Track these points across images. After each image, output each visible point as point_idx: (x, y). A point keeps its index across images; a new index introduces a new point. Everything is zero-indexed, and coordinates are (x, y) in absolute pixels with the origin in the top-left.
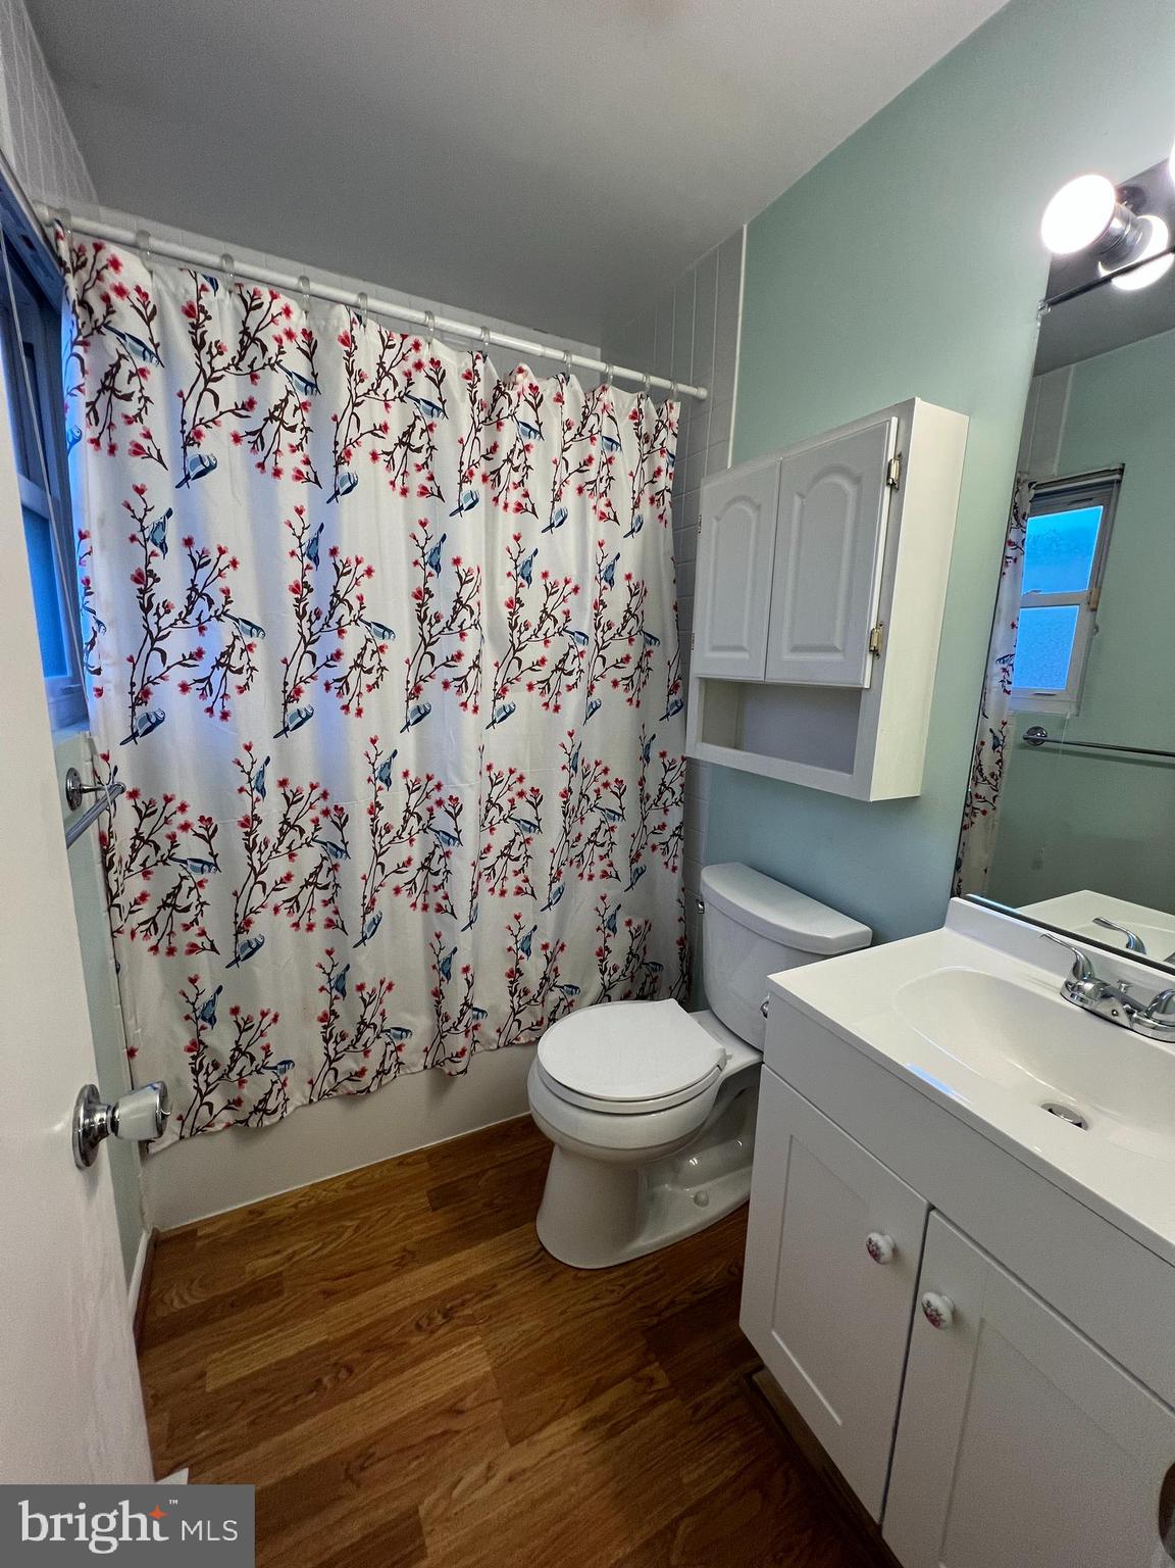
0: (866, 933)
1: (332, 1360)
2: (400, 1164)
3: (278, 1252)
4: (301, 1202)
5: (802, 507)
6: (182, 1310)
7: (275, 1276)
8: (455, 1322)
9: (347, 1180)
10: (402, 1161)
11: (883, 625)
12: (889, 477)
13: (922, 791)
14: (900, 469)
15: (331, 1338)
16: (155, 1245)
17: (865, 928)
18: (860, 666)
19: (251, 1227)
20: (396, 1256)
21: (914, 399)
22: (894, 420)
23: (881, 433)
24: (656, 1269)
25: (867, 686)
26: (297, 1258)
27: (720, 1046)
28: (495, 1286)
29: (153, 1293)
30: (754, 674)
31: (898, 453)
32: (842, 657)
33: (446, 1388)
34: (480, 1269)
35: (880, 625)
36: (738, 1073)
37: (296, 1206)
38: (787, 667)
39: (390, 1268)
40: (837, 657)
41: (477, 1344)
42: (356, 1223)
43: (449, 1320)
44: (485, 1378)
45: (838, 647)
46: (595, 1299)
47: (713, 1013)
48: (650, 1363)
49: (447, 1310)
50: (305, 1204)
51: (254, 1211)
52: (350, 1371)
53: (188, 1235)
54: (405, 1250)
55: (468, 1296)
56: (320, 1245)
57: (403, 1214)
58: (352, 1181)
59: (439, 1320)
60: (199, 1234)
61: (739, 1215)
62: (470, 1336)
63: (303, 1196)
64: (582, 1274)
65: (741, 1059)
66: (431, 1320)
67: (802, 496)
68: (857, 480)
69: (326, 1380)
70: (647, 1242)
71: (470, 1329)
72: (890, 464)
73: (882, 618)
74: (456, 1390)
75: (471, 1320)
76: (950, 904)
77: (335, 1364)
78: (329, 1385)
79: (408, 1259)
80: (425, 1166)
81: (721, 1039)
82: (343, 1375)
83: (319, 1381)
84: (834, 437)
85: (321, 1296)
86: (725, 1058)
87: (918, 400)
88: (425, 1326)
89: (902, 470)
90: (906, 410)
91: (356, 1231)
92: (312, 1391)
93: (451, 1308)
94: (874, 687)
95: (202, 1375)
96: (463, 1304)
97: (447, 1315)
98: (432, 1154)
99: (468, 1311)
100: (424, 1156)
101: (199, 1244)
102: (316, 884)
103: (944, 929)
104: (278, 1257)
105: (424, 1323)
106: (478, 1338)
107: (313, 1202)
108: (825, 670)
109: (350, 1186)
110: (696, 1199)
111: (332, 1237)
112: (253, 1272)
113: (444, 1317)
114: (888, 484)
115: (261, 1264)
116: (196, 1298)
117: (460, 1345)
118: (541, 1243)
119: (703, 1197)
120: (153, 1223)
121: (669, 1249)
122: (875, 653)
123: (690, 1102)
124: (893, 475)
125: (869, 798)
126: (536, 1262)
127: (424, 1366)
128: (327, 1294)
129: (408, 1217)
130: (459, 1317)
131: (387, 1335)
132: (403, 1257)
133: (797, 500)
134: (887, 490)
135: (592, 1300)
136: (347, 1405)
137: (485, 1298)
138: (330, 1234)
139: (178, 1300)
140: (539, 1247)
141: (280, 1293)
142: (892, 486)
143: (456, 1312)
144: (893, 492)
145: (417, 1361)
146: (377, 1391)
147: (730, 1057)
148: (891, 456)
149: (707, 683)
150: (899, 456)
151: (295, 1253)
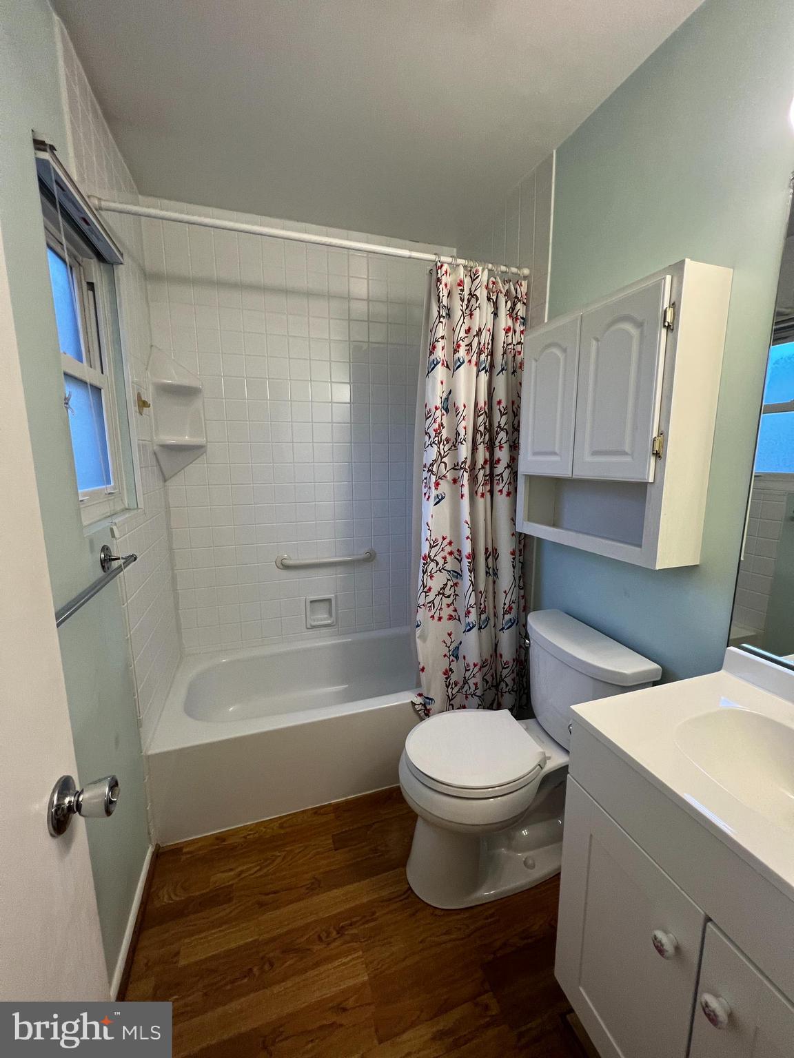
0: (657, 670)
1: (261, 955)
2: (315, 813)
3: (231, 870)
4: (248, 835)
5: (598, 349)
6: (169, 904)
7: (228, 887)
8: (347, 938)
9: (279, 822)
10: (317, 811)
11: (662, 433)
12: (665, 321)
13: (700, 560)
14: (674, 314)
15: (261, 938)
16: (157, 856)
17: (655, 666)
18: (645, 465)
19: (217, 849)
20: (308, 882)
21: (683, 262)
22: (669, 278)
23: (658, 287)
24: (492, 916)
25: (651, 480)
26: (243, 876)
27: (541, 750)
28: (374, 913)
29: (153, 890)
30: (564, 471)
31: (672, 302)
32: (631, 459)
33: (334, 990)
34: (365, 900)
35: (660, 434)
36: (554, 771)
37: (245, 837)
38: (589, 466)
39: (303, 890)
40: (628, 459)
41: (358, 957)
42: (283, 853)
43: (341, 936)
44: (363, 984)
45: (626, 450)
46: (447, 933)
47: (538, 722)
48: (486, 992)
49: (340, 927)
50: (251, 836)
51: (220, 838)
52: (272, 965)
53: (176, 851)
54: (314, 878)
55: (354, 919)
56: (258, 868)
57: (315, 851)
58: (283, 822)
59: (334, 934)
60: (185, 850)
61: (554, 881)
62: (355, 950)
63: (251, 830)
64: (437, 912)
65: (557, 760)
66: (328, 935)
67: (597, 340)
68: (640, 325)
69: (255, 970)
70: (486, 893)
71: (355, 945)
72: (665, 312)
73: (662, 428)
74: (343, 992)
75: (355, 938)
76: (727, 651)
77: (262, 958)
78: (257, 974)
79: (316, 886)
80: (332, 816)
81: (543, 742)
82: (267, 967)
83: (251, 970)
84: (621, 295)
85: (257, 905)
86: (545, 759)
87: (687, 261)
88: (323, 939)
89: (676, 315)
90: (678, 268)
91: (283, 859)
92: (245, 977)
93: (343, 927)
94: (657, 481)
95: (177, 954)
96: (351, 925)
97: (341, 931)
98: (337, 807)
99: (355, 931)
100: (332, 808)
101: (184, 858)
102: (443, 594)
103: (722, 672)
104: (232, 873)
105: (324, 935)
106: (361, 953)
107: (257, 835)
108: (617, 469)
109: (281, 827)
110: (525, 863)
111: (268, 862)
112: (215, 883)
113: (338, 933)
114: (665, 326)
115: (221, 877)
116: (180, 897)
117: (347, 956)
118: (408, 884)
119: (530, 862)
120: (157, 840)
121: (504, 900)
122: (657, 455)
123: (518, 792)
124: (669, 319)
125: (655, 566)
126: (405, 899)
127: (322, 969)
128: (261, 905)
129: (318, 853)
130: (348, 934)
131: (298, 941)
132: (312, 884)
133: (594, 343)
134: (664, 331)
135: (445, 934)
136: (268, 992)
137: (367, 922)
138: (266, 860)
139: (166, 897)
140: (407, 886)
141: (230, 900)
142: (668, 328)
143: (347, 930)
144: (669, 333)
145: (317, 965)
146: (289, 983)
147: (549, 758)
148: (666, 305)
149: (531, 478)
150: (673, 304)
151: (242, 872)
